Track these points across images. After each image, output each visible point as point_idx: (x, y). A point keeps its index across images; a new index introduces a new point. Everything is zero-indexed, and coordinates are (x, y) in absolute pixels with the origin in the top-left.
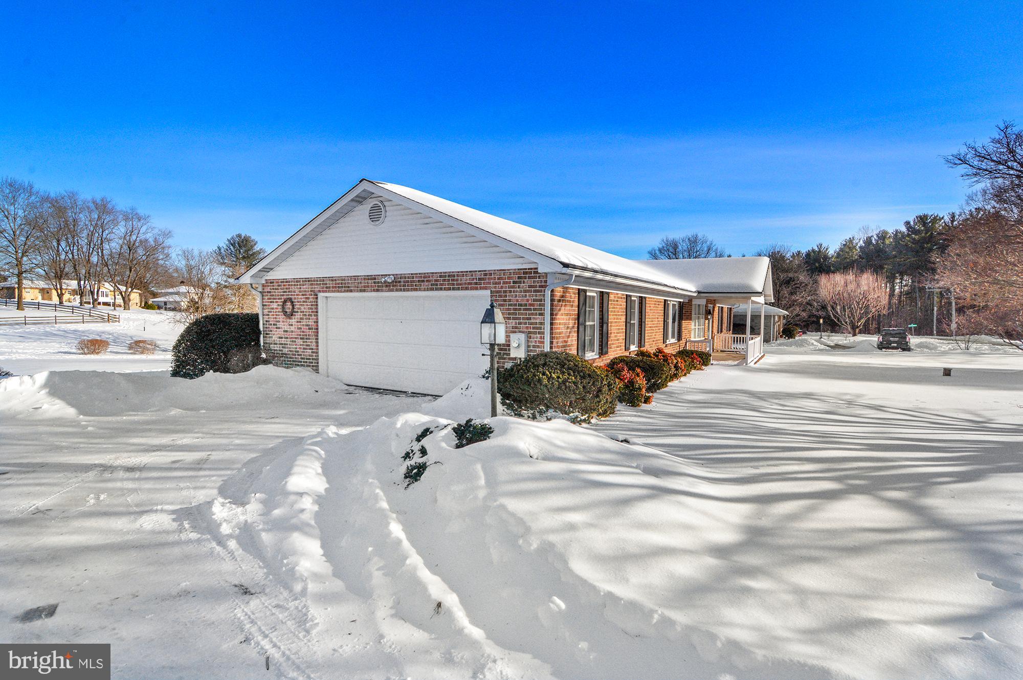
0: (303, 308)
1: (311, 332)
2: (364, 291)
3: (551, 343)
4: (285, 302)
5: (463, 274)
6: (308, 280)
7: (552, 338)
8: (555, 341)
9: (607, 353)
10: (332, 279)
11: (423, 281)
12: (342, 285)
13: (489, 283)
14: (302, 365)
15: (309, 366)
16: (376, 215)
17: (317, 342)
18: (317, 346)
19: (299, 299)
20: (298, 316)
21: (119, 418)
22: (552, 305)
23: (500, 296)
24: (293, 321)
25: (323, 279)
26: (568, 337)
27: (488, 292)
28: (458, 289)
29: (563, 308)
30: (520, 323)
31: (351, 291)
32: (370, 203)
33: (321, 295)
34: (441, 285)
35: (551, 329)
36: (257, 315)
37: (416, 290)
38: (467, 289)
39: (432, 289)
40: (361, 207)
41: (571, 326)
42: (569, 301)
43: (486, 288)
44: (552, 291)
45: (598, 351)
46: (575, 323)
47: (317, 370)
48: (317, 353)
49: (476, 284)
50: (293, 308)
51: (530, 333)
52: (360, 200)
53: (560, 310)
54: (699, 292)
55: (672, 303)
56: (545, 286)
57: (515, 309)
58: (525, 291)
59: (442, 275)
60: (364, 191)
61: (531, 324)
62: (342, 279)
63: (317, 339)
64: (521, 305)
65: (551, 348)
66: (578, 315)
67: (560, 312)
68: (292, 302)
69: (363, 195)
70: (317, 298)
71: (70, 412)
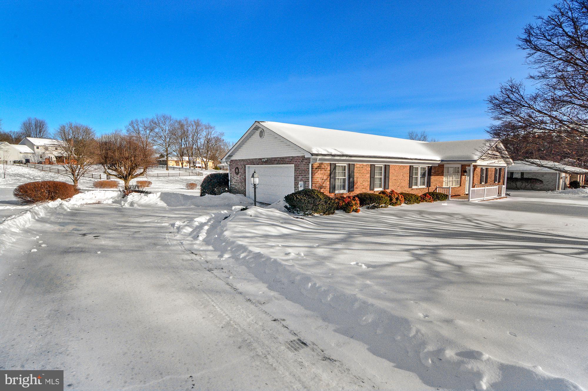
0: (241, 171)
1: (243, 180)
2: (258, 164)
3: (312, 185)
4: (236, 169)
5: (286, 158)
6: (243, 160)
7: (312, 183)
8: (314, 185)
9: (353, 191)
10: (249, 160)
11: (275, 161)
12: (253, 162)
13: (294, 161)
14: (241, 193)
15: (243, 194)
16: (261, 135)
17: (245, 184)
18: (245, 186)
19: (240, 167)
20: (240, 174)
21: (176, 207)
22: (312, 170)
23: (297, 167)
24: (238, 176)
25: (246, 160)
26: (323, 183)
27: (293, 165)
28: (285, 164)
29: (319, 171)
30: (303, 178)
31: (255, 164)
32: (260, 130)
33: (246, 166)
34: (280, 162)
35: (312, 180)
36: (228, 174)
37: (273, 164)
38: (287, 164)
39: (277, 164)
40: (257, 132)
41: (325, 179)
42: (324, 169)
43: (293, 164)
44: (312, 165)
45: (347, 190)
46: (328, 178)
47: (245, 195)
48: (245, 188)
49: (290, 162)
50: (238, 171)
51: (306, 181)
52: (257, 128)
53: (317, 172)
54: (442, 161)
55: (420, 167)
56: (309, 163)
57: (301, 172)
58: (304, 165)
59: (281, 158)
60: (256, 126)
61: (306, 178)
62: (252, 159)
63: (245, 183)
64: (303, 170)
65: (312, 187)
66: (330, 174)
67: (317, 173)
68: (238, 169)
69: (257, 127)
70: (245, 167)
71: (165, 205)
